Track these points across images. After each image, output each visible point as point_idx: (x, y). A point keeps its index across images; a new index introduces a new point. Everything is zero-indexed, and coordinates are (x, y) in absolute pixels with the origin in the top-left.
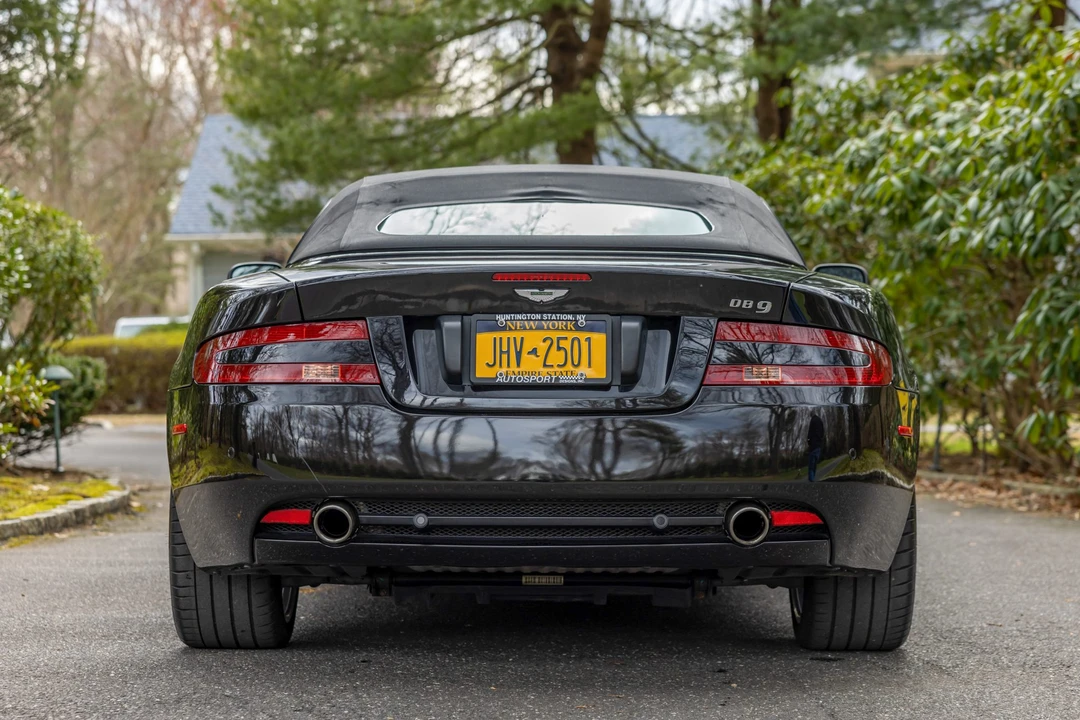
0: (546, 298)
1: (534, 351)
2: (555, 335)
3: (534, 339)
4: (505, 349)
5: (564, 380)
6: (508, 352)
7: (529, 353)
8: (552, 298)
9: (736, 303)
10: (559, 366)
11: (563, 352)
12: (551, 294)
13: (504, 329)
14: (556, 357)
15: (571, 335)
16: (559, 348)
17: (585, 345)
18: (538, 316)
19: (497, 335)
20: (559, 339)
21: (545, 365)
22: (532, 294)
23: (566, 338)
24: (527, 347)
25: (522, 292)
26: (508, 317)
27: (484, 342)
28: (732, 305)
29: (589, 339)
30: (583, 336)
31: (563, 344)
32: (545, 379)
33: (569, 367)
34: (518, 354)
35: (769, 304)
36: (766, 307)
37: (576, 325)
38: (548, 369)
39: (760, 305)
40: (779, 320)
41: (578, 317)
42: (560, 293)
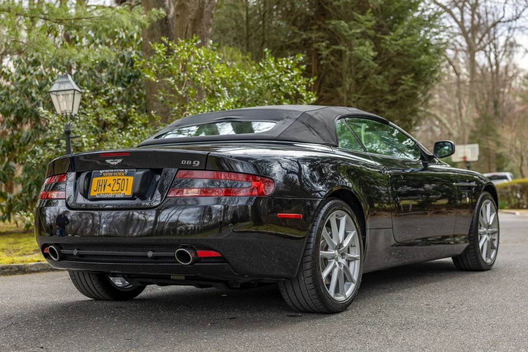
0: (116, 163)
1: (109, 185)
2: (117, 178)
3: (110, 180)
4: (100, 187)
5: (118, 196)
6: (101, 185)
7: (108, 185)
8: (117, 163)
9: (184, 162)
10: (117, 190)
11: (119, 185)
12: (117, 161)
13: (102, 176)
14: (116, 187)
15: (122, 178)
16: (118, 183)
17: (126, 181)
18: (112, 171)
19: (99, 178)
20: (118, 179)
21: (112, 190)
22: (111, 161)
23: (120, 179)
24: (108, 184)
25: (108, 161)
26: (103, 171)
27: (95, 181)
28: (182, 163)
29: (127, 179)
30: (126, 178)
31: (120, 182)
32: (111, 196)
33: (120, 191)
34: (105, 186)
35: (199, 162)
36: (197, 163)
37: (124, 174)
38: (113, 192)
39: (194, 163)
40: (204, 169)
41: (125, 170)
42: (120, 161)
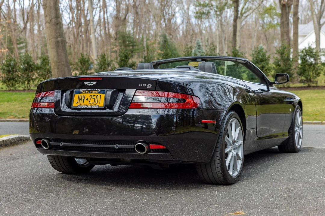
0: (91, 85)
1: (87, 99)
2: (92, 95)
3: (87, 96)
4: (80, 100)
5: (93, 107)
6: (81, 99)
8: (93, 84)
9: (141, 85)
10: (93, 103)
11: (94, 99)
12: (92, 83)
13: (81, 93)
14: (92, 101)
15: (96, 95)
16: (93, 98)
18: (89, 90)
19: (79, 95)
20: (93, 96)
21: (89, 103)
22: (88, 83)
23: (95, 95)
25: (86, 83)
26: (82, 90)
27: (76, 96)
28: (140, 86)
29: (100, 96)
30: (99, 95)
31: (95, 97)
32: (89, 107)
33: (95, 103)
34: (84, 100)
35: (151, 85)
36: (149, 86)
37: (98, 92)
38: (90, 104)
39: (148, 86)
40: (154, 90)
41: (99, 90)
42: (95, 83)
